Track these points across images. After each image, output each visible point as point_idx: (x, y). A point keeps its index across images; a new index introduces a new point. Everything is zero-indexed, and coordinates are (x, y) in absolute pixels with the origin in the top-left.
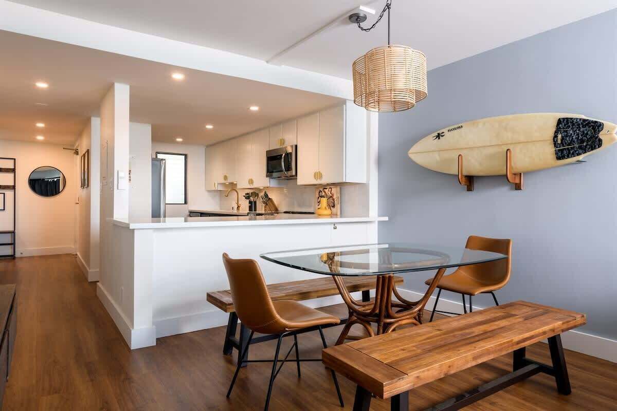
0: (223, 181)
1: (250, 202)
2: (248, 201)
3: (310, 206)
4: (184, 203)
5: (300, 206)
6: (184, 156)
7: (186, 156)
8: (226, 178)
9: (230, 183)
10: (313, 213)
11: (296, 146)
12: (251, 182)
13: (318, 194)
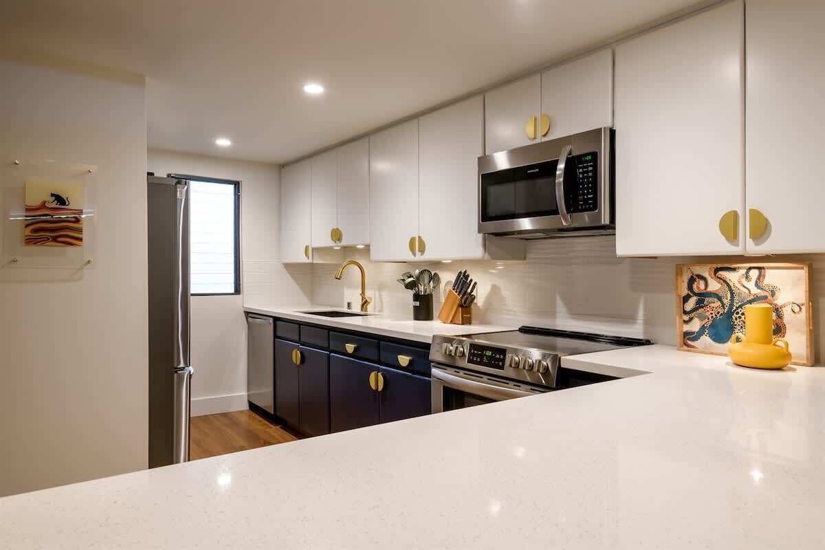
0: (327, 242)
1: (417, 297)
2: (411, 293)
3: (630, 319)
4: (233, 291)
5: (575, 314)
6: (232, 187)
7: (237, 185)
8: (337, 235)
9: (344, 248)
10: (647, 343)
11: (612, 133)
12: (417, 245)
13: (685, 285)
